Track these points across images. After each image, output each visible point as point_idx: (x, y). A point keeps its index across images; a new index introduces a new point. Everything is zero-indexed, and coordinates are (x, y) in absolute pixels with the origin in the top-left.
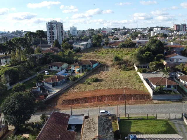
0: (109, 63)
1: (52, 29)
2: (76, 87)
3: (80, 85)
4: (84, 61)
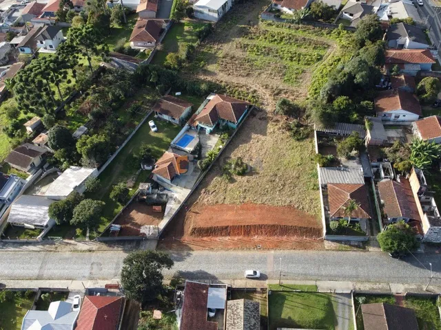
2: (210, 188)
3: (216, 181)
4: (221, 106)
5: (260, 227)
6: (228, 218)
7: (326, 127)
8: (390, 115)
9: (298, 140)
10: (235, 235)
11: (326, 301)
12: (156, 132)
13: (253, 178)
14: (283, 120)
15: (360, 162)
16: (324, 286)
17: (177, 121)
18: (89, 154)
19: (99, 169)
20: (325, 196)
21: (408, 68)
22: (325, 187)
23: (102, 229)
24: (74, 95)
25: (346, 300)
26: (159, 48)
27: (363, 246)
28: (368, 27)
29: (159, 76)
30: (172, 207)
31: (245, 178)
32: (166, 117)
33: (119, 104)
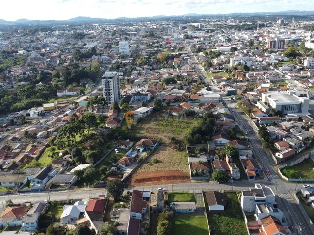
0: (168, 141)
1: (109, 84)
2: (143, 167)
3: (145, 166)
4: (146, 141)
5: (165, 177)
6: (151, 175)
7: (191, 146)
8: (218, 141)
9: (180, 151)
10: (154, 181)
11: (192, 196)
12: (118, 152)
13: (161, 164)
14: (173, 146)
15: (205, 155)
16: (191, 192)
17: (127, 148)
19: (94, 164)
20: (191, 167)
21: (225, 127)
22: (191, 164)
23: (95, 184)
24: (81, 142)
25: (200, 195)
26: (118, 126)
27: (208, 180)
28: (207, 114)
29: (120, 134)
30: (125, 175)
31: (158, 164)
32: (123, 147)
33: (101, 144)
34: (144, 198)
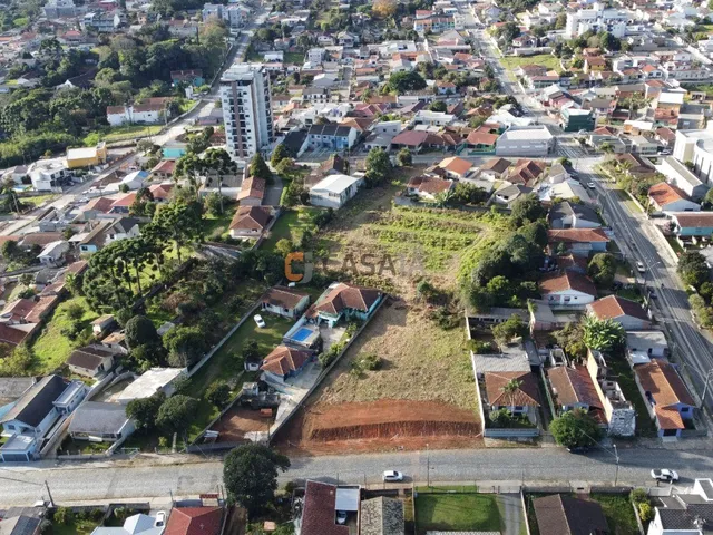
0: (408, 292)
1: (240, 102)
2: (335, 385)
3: (342, 378)
4: (348, 293)
5: (402, 424)
6: (359, 417)
7: (479, 313)
8: (559, 297)
9: (446, 329)
10: (369, 437)
11: (489, 503)
12: (263, 327)
13: (390, 374)
14: (426, 309)
15: (524, 349)
16: (485, 486)
17: (291, 314)
18: (179, 347)
19: (190, 369)
20: (482, 389)
21: (577, 248)
22: (481, 378)
23: (193, 438)
24: (156, 290)
25: (515, 501)
26: (266, 236)
27: (535, 441)
28: (525, 205)
29: (267, 263)
30: (285, 411)
31: (381, 373)
32: (277, 310)
33: (215, 298)
34: (339, 514)
